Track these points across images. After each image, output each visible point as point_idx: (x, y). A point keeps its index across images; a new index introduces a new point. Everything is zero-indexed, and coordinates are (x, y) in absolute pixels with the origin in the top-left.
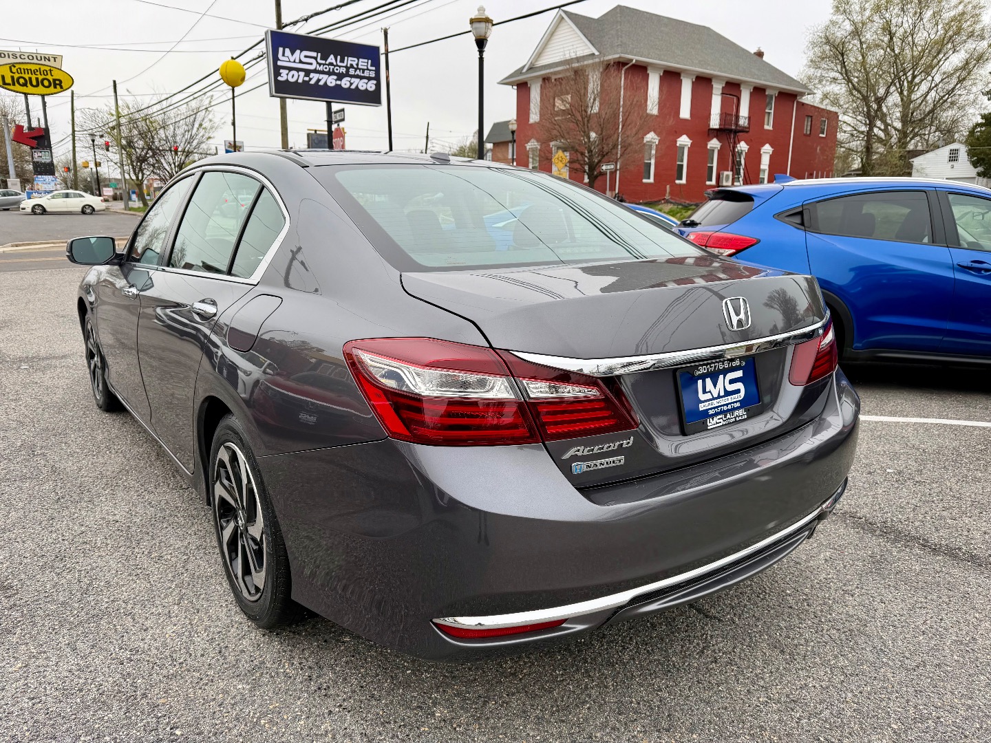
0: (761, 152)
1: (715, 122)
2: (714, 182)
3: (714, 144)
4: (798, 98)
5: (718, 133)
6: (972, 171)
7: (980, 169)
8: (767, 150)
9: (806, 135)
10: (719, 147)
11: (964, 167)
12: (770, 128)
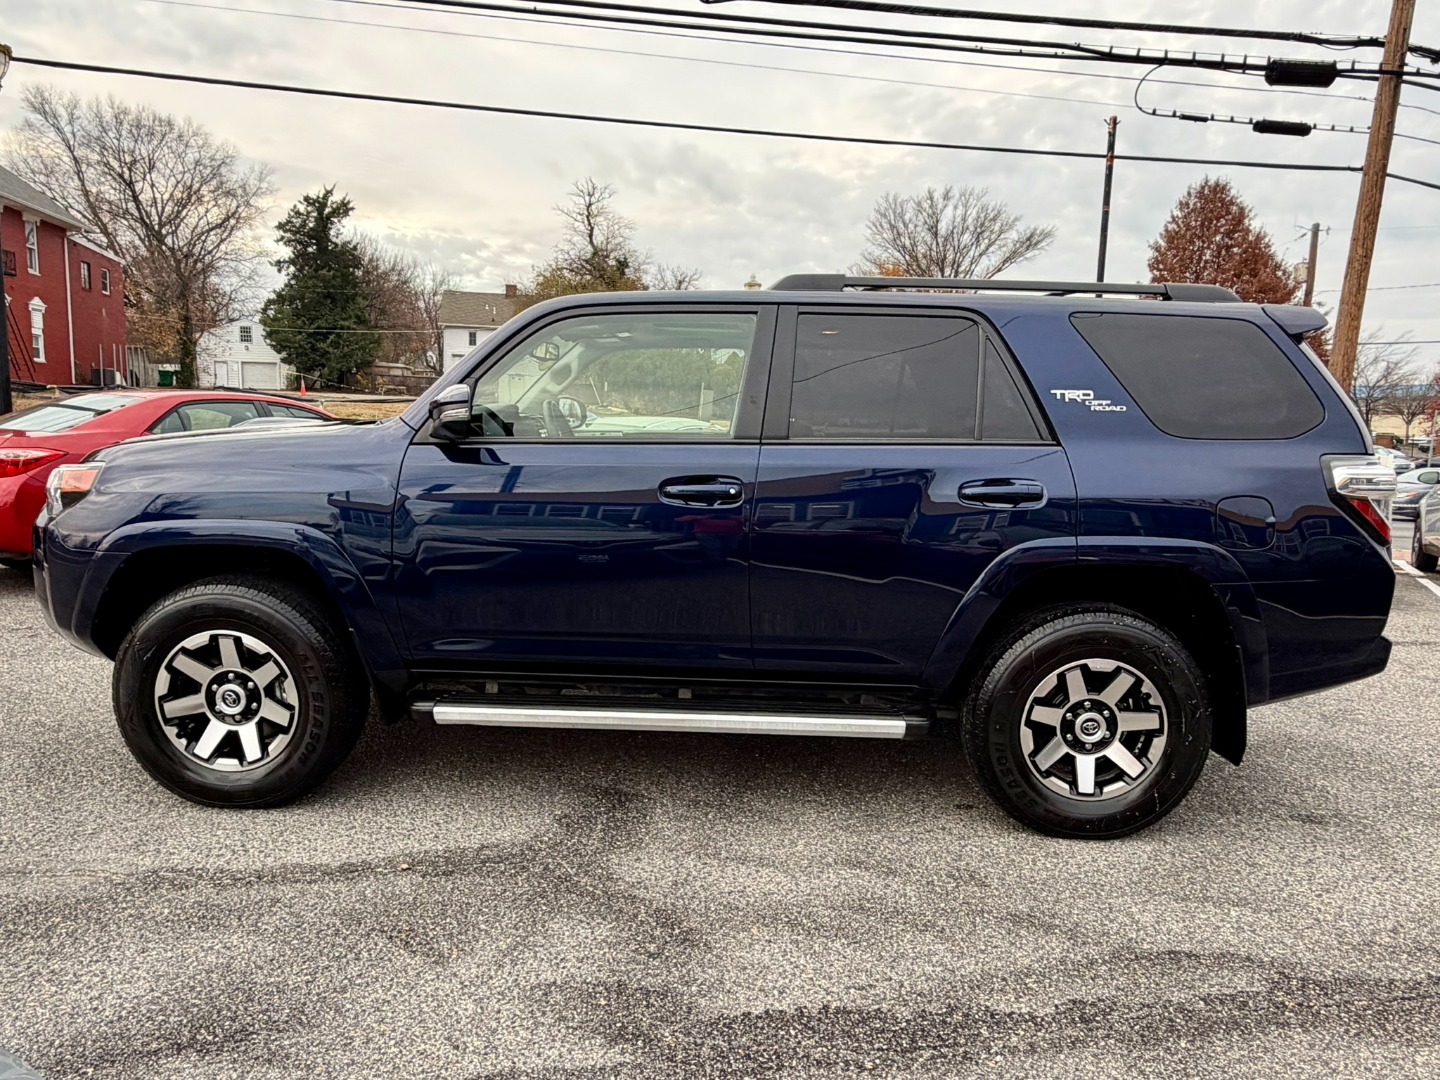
0: (30, 309)
4: (68, 233)
6: (276, 357)
9: (84, 290)
11: (262, 349)
12: (37, 273)
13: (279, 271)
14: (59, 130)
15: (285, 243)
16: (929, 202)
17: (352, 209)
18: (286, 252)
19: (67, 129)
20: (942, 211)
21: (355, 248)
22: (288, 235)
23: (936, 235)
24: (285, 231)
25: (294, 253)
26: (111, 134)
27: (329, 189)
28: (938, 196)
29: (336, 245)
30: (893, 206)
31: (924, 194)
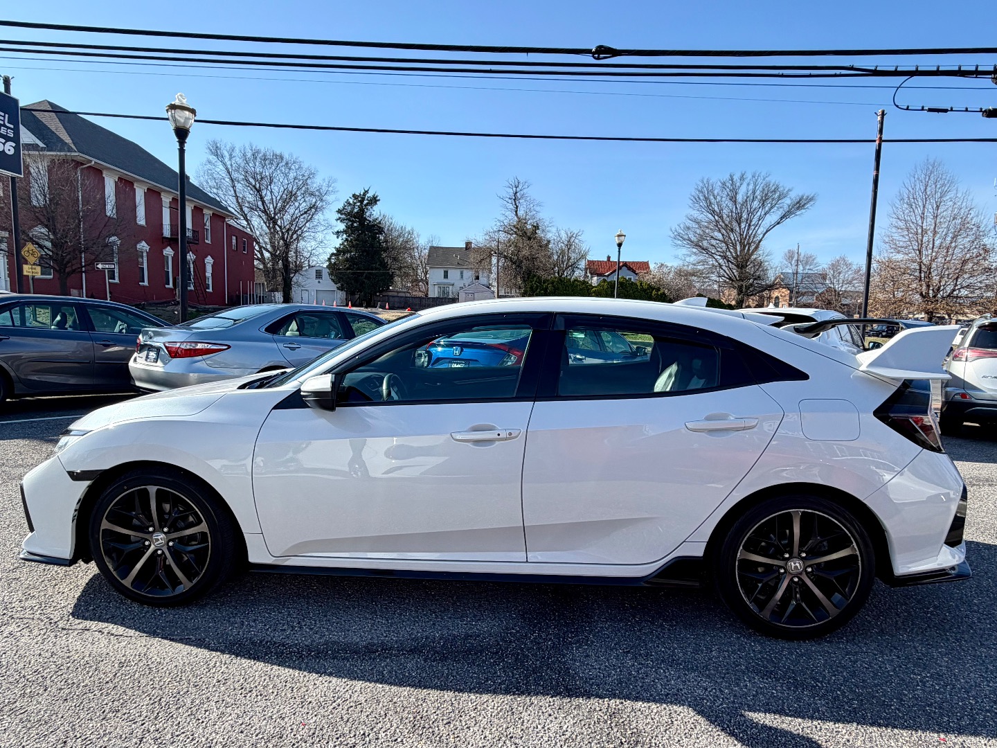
0: (206, 261)
1: (167, 232)
2: (171, 286)
3: (168, 251)
4: (226, 220)
5: (172, 242)
6: (333, 287)
7: (339, 285)
8: (209, 260)
9: (234, 251)
10: (172, 254)
11: (328, 284)
12: (209, 242)
13: (338, 237)
14: (225, 164)
15: (341, 221)
16: (730, 182)
17: (379, 200)
18: (342, 226)
19: (228, 163)
20: (739, 187)
21: (380, 223)
22: (343, 216)
23: (735, 202)
24: (342, 214)
25: (346, 227)
26: (250, 165)
27: (366, 190)
28: (736, 178)
29: (370, 221)
30: (707, 185)
31: (726, 177)
